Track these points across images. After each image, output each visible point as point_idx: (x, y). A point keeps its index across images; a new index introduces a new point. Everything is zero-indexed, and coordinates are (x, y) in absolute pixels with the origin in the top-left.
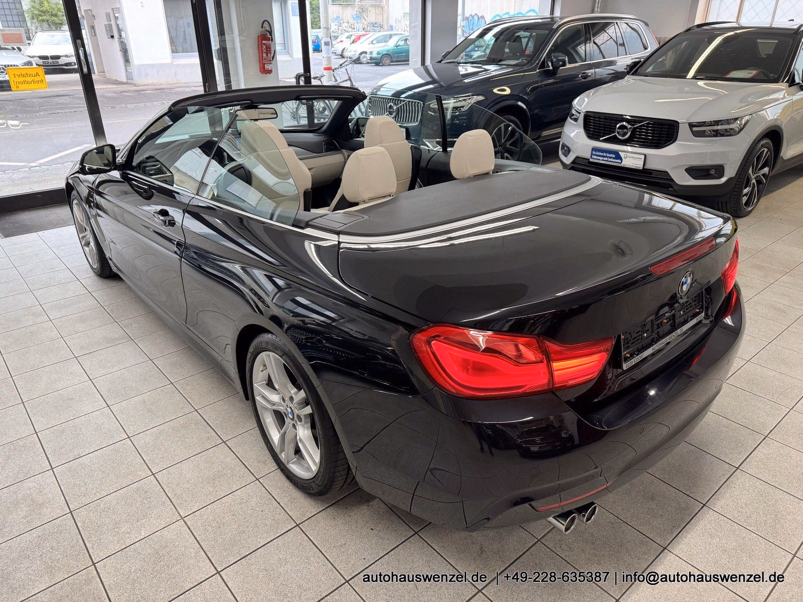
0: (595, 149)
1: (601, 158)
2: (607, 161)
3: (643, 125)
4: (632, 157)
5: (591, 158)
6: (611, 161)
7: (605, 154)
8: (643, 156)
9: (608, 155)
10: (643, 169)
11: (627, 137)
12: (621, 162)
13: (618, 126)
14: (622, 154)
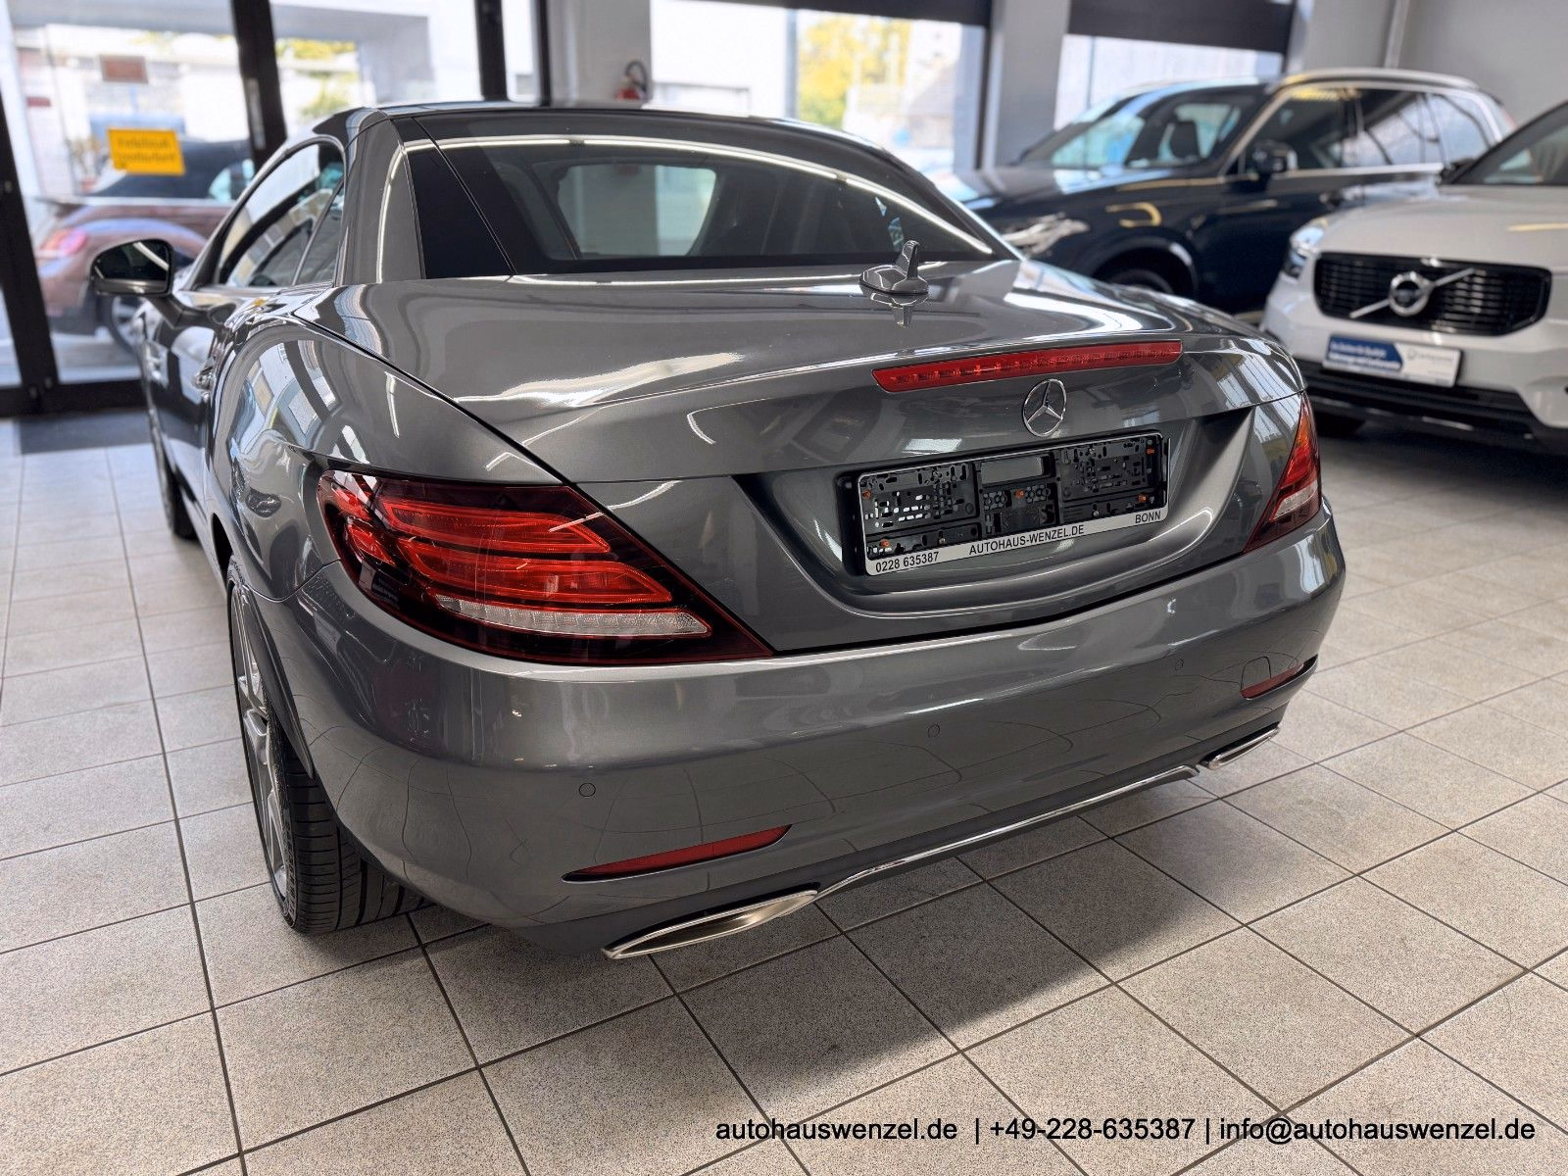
0: (1336, 339)
1: (1351, 359)
2: (1366, 365)
3: (1461, 280)
4: (1430, 357)
5: (1328, 358)
6: (1375, 367)
7: (1360, 350)
8: (1455, 356)
9: (1369, 351)
10: (1456, 386)
11: (1417, 307)
12: (1399, 370)
13: (1396, 282)
14: (1402, 350)
